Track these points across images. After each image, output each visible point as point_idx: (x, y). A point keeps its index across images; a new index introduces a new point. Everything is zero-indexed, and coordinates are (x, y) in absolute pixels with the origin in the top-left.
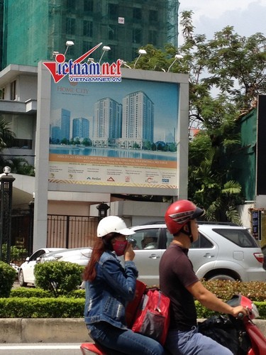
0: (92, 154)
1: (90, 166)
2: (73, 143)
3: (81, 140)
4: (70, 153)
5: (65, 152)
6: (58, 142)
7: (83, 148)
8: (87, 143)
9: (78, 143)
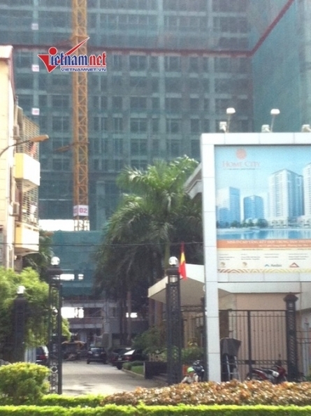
0: (269, 237)
1: (266, 251)
2: (244, 225)
3: (255, 221)
4: (243, 238)
5: (236, 236)
6: (226, 226)
7: (257, 230)
8: (262, 224)
9: (251, 225)
